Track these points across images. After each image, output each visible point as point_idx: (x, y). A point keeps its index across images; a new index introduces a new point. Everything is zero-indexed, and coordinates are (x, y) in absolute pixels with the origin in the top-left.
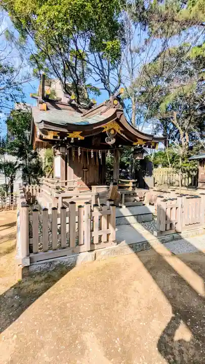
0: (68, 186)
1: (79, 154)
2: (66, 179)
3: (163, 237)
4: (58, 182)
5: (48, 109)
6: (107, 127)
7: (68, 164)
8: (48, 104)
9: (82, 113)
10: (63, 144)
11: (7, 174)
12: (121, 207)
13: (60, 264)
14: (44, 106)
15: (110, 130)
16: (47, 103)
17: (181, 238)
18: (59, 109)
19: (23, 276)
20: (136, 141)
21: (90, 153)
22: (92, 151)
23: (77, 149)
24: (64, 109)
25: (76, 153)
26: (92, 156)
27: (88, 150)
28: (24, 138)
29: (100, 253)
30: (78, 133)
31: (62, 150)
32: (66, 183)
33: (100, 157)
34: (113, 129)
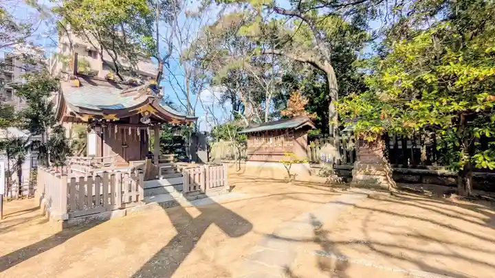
0: (104, 162)
1: (116, 131)
2: (102, 156)
3: (189, 197)
4: (93, 158)
5: (81, 85)
6: (141, 110)
7: (104, 141)
8: (82, 79)
9: (121, 88)
10: (98, 125)
11: (10, 154)
12: (158, 179)
13: (94, 219)
14: (76, 82)
15: (144, 112)
16: (80, 78)
17: (207, 197)
18: (95, 84)
19: (63, 228)
20: (171, 121)
21: (127, 130)
22: (130, 129)
23: (113, 127)
24: (101, 85)
25: (113, 131)
26: (130, 133)
27: (125, 128)
28: (40, 106)
29: (130, 211)
30: (114, 115)
31: (98, 129)
32: (102, 160)
33: (139, 134)
34: (147, 111)
